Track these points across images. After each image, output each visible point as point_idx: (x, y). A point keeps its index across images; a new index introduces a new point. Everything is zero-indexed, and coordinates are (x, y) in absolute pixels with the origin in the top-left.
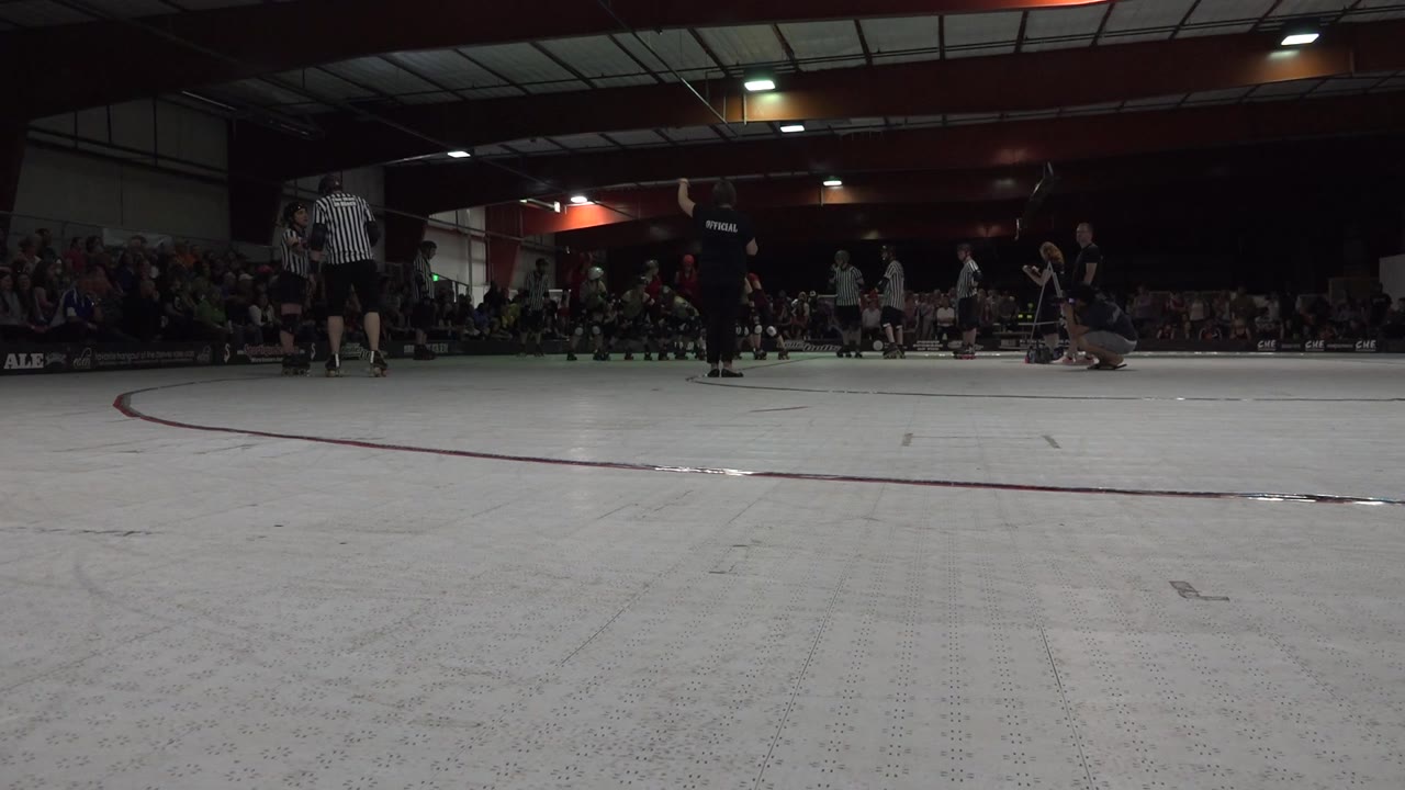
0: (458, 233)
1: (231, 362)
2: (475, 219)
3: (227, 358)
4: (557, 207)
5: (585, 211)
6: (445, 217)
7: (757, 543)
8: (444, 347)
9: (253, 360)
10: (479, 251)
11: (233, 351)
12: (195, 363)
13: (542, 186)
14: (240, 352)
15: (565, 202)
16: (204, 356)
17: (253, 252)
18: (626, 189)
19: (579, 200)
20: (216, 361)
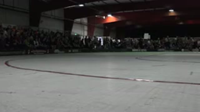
0: (81, 24)
1: (29, 54)
2: (85, 20)
3: (29, 53)
4: (104, 17)
5: (111, 18)
6: (78, 20)
7: (155, 98)
8: (77, 50)
9: (35, 53)
10: (86, 28)
11: (30, 52)
12: (21, 54)
13: (100, 12)
14: (32, 52)
15: (106, 16)
16: (24, 53)
17: (34, 29)
18: (120, 13)
19: (109, 16)
20: (27, 54)
